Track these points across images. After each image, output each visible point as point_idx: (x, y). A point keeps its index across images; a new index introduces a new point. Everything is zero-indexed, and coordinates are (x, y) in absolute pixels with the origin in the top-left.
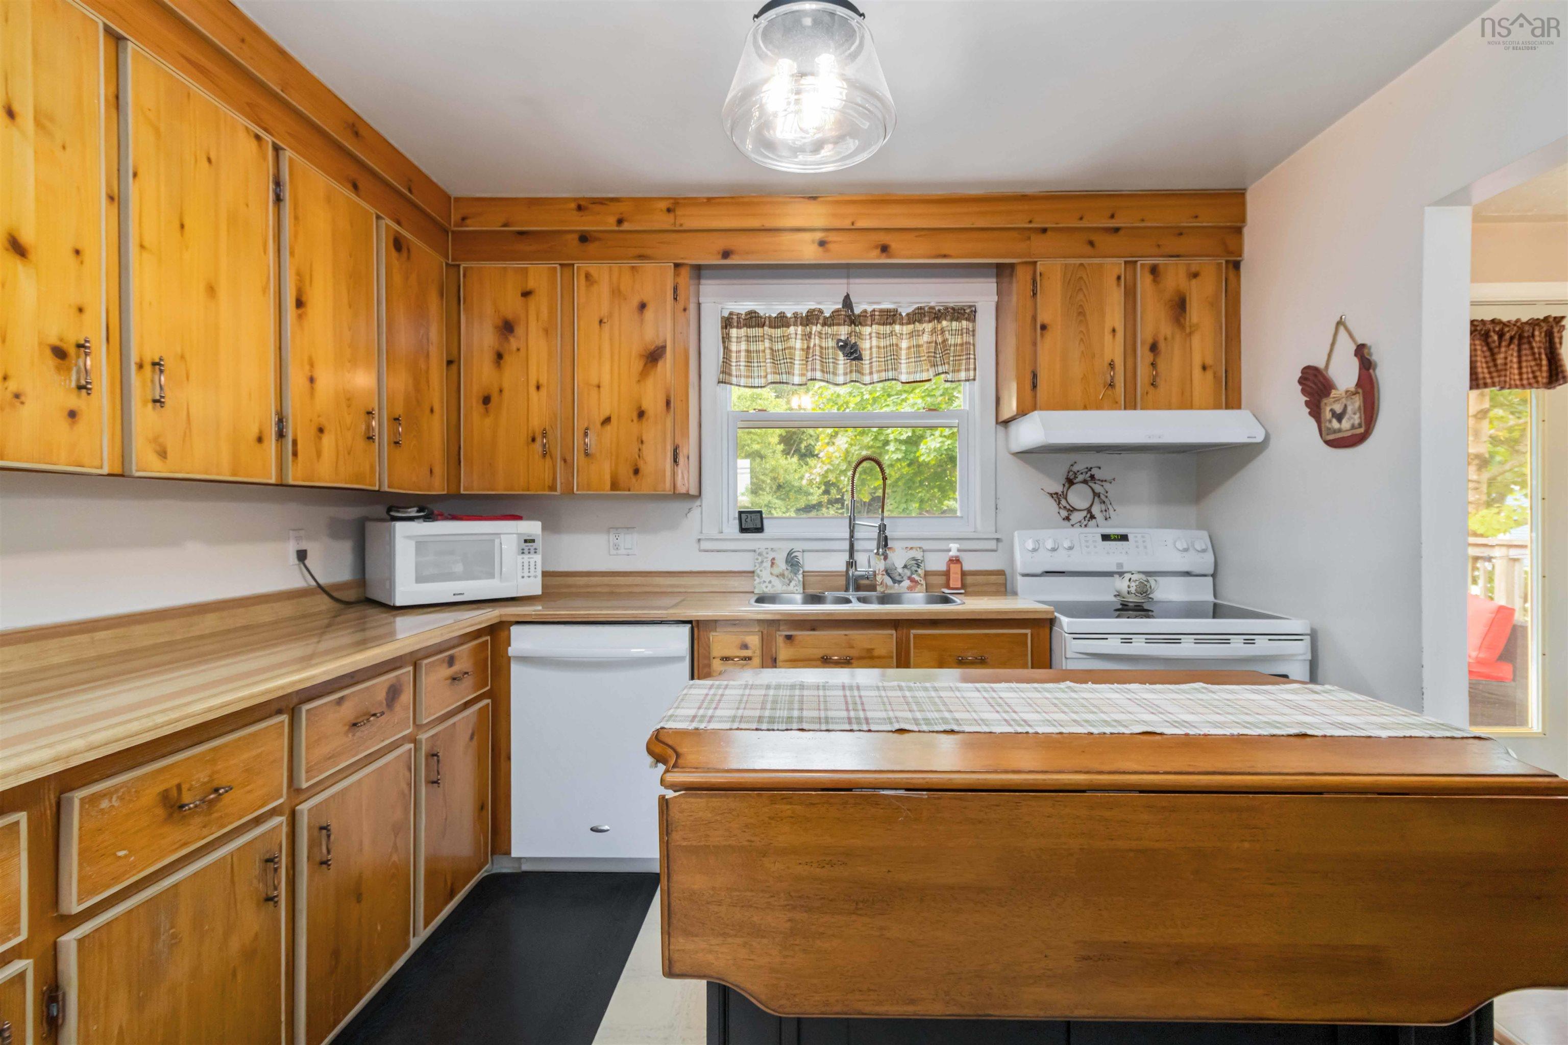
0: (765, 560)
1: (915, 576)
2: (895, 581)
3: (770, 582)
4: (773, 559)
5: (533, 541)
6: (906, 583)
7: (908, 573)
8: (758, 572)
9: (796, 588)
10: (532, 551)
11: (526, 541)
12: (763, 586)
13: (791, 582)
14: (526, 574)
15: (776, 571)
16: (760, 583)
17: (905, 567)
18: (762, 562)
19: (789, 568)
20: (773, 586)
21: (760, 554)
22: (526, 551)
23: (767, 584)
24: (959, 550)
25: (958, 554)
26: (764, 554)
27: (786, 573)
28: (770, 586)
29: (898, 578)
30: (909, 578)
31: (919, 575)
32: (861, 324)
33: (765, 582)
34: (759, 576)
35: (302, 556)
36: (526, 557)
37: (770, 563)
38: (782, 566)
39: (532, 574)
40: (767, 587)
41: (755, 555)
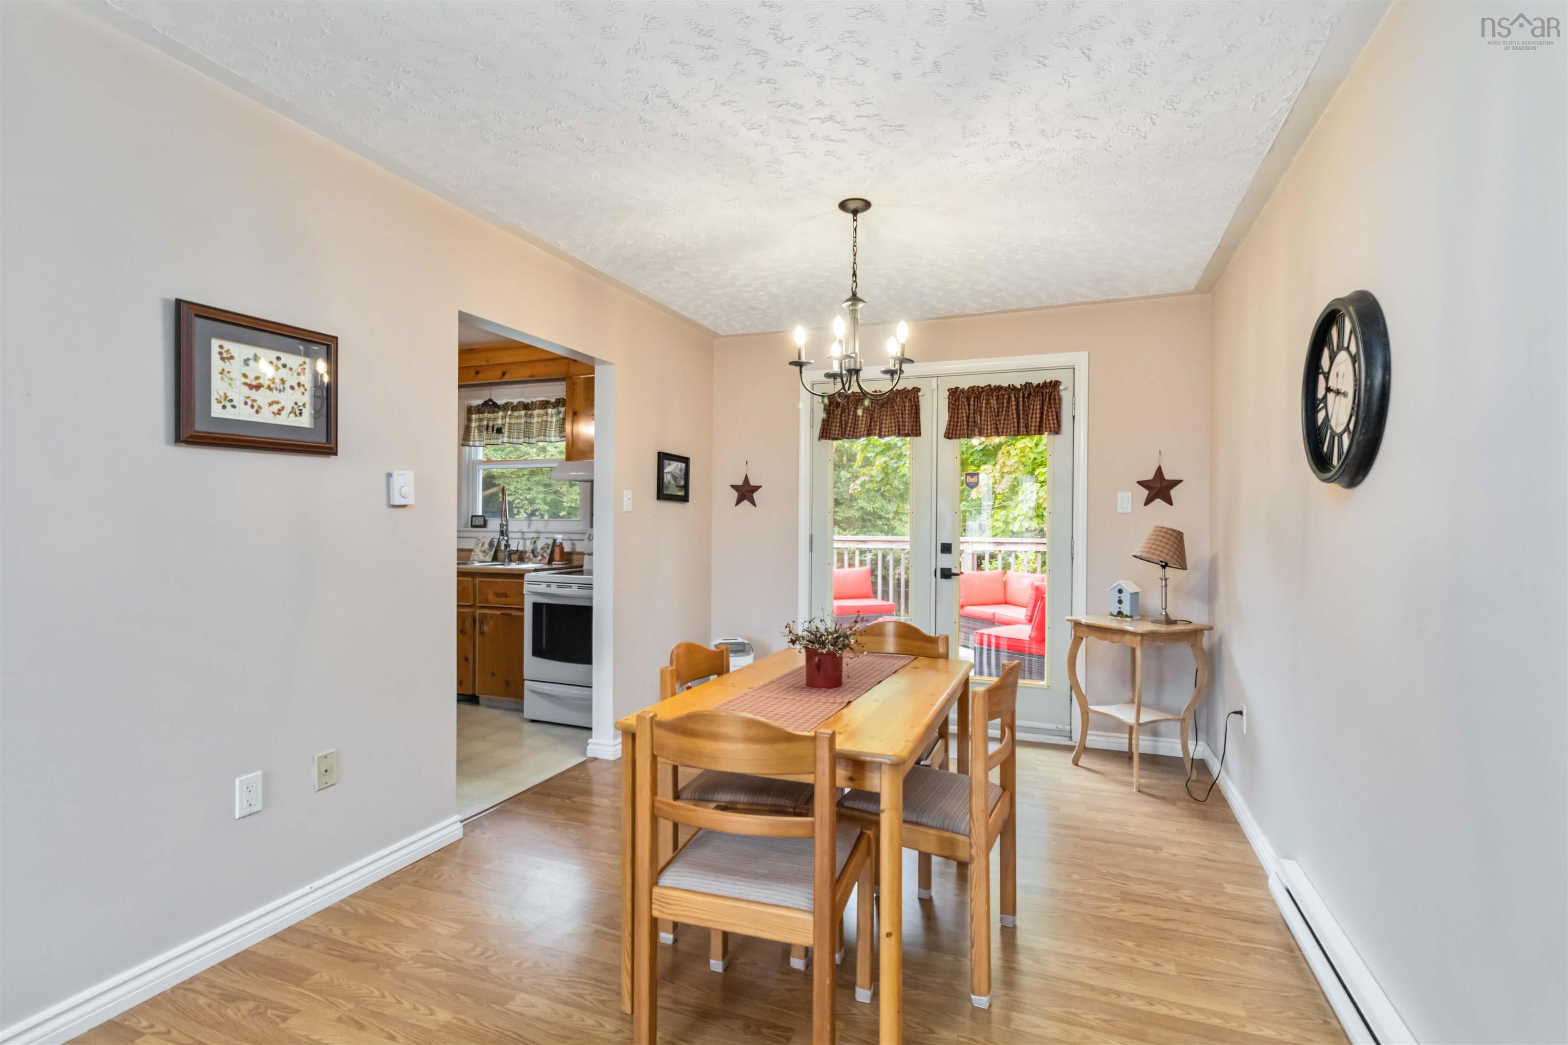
1: (545, 554)
2: (535, 556)
3: (478, 555)
4: (484, 543)
6: (540, 557)
7: (542, 551)
8: (475, 549)
9: (489, 558)
13: (487, 555)
15: (483, 549)
16: (473, 555)
17: (542, 549)
18: (478, 544)
19: (489, 547)
20: (479, 557)
21: (479, 540)
24: (563, 540)
25: (561, 541)
27: (487, 550)
29: (536, 555)
30: (542, 556)
31: (547, 554)
32: (530, 409)
33: (476, 554)
34: (474, 552)
37: (481, 544)
38: (486, 546)
40: (476, 557)
41: (475, 540)
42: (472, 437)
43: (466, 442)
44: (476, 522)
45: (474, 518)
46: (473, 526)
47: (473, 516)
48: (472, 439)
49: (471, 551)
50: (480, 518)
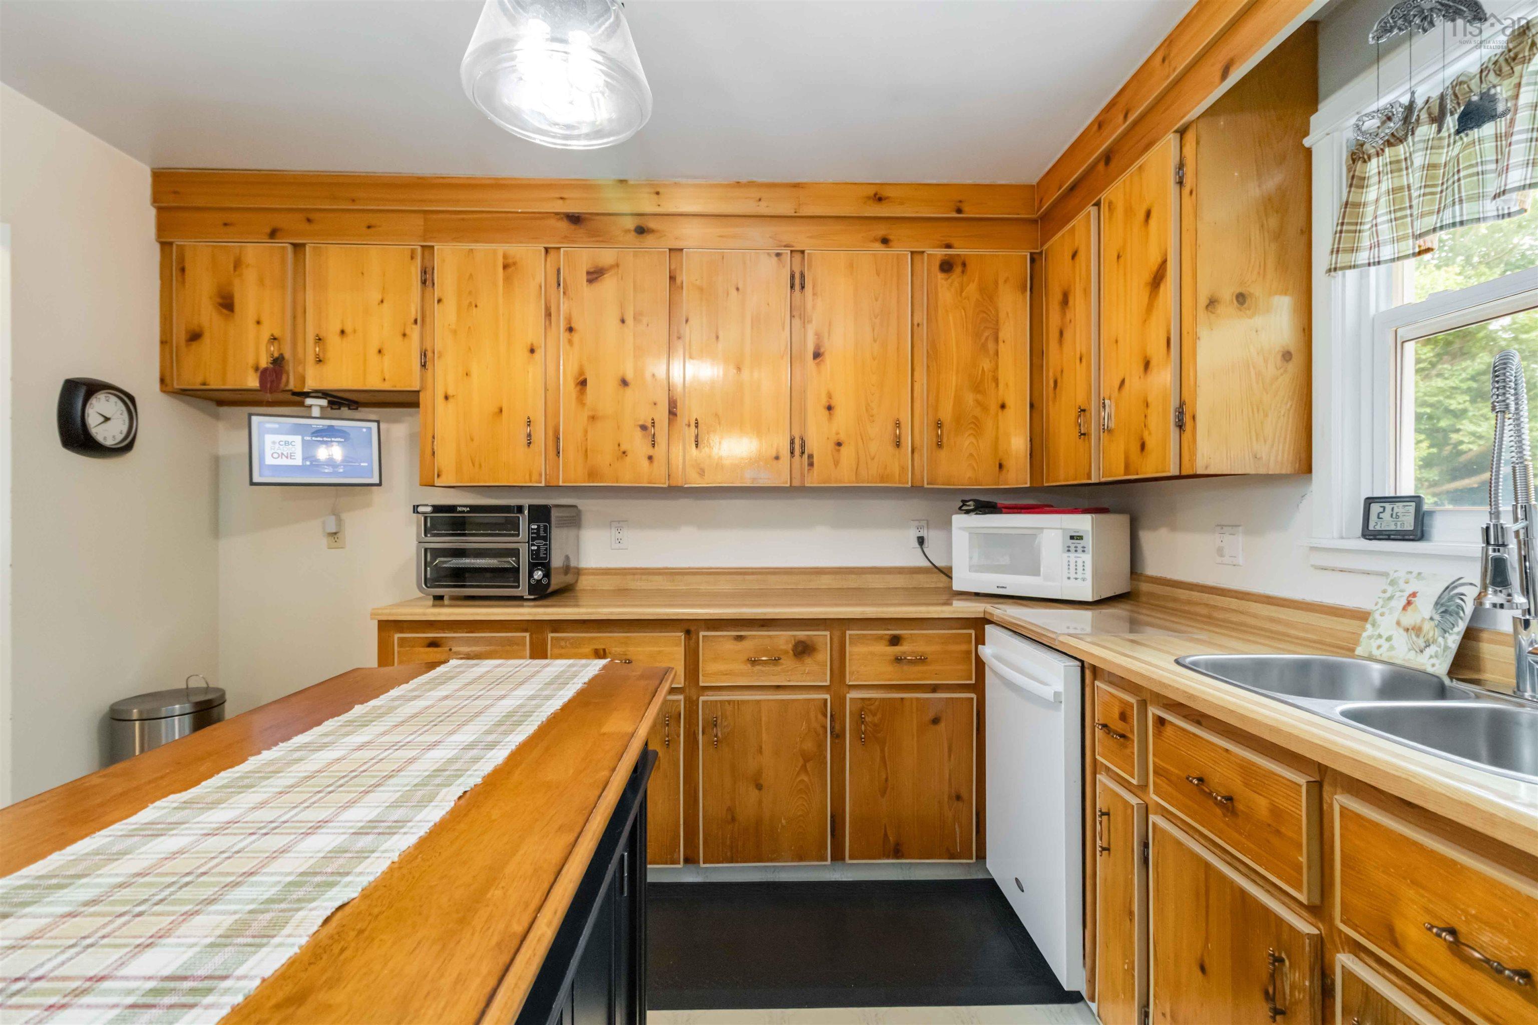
0: (1398, 594)
3: (1389, 639)
4: (1414, 595)
5: (1080, 538)
8: (1377, 615)
9: (1434, 661)
10: (1080, 549)
11: (1072, 538)
12: (1374, 643)
13: (1428, 646)
14: (1073, 575)
15: (1409, 619)
16: (1370, 637)
18: (1391, 598)
19: (1437, 617)
20: (1392, 648)
21: (1393, 583)
22: (1072, 549)
23: (1380, 642)
26: (1401, 582)
27: (1427, 626)
28: (1386, 645)
33: (1380, 636)
34: (1373, 625)
35: (921, 541)
36: (1072, 555)
37: (1404, 602)
38: (1425, 608)
39: (1079, 576)
40: (1379, 647)
41: (1383, 583)
42: (1366, 235)
43: (1343, 259)
44: (1384, 520)
45: (1375, 508)
46: (1369, 534)
47: (1369, 501)
48: (1366, 242)
49: (1363, 616)
50: (1399, 507)
